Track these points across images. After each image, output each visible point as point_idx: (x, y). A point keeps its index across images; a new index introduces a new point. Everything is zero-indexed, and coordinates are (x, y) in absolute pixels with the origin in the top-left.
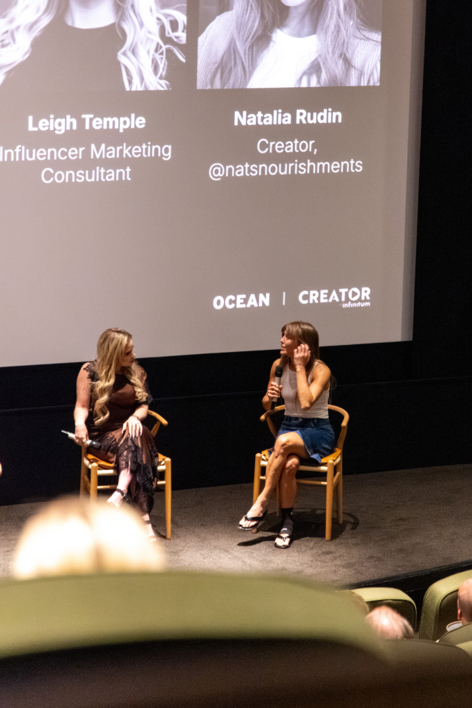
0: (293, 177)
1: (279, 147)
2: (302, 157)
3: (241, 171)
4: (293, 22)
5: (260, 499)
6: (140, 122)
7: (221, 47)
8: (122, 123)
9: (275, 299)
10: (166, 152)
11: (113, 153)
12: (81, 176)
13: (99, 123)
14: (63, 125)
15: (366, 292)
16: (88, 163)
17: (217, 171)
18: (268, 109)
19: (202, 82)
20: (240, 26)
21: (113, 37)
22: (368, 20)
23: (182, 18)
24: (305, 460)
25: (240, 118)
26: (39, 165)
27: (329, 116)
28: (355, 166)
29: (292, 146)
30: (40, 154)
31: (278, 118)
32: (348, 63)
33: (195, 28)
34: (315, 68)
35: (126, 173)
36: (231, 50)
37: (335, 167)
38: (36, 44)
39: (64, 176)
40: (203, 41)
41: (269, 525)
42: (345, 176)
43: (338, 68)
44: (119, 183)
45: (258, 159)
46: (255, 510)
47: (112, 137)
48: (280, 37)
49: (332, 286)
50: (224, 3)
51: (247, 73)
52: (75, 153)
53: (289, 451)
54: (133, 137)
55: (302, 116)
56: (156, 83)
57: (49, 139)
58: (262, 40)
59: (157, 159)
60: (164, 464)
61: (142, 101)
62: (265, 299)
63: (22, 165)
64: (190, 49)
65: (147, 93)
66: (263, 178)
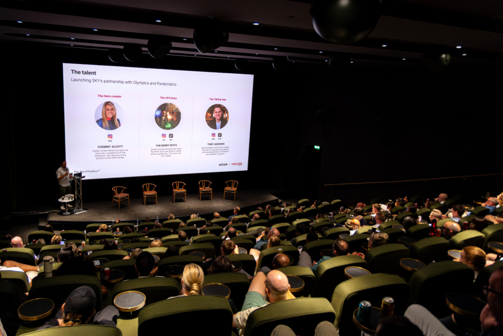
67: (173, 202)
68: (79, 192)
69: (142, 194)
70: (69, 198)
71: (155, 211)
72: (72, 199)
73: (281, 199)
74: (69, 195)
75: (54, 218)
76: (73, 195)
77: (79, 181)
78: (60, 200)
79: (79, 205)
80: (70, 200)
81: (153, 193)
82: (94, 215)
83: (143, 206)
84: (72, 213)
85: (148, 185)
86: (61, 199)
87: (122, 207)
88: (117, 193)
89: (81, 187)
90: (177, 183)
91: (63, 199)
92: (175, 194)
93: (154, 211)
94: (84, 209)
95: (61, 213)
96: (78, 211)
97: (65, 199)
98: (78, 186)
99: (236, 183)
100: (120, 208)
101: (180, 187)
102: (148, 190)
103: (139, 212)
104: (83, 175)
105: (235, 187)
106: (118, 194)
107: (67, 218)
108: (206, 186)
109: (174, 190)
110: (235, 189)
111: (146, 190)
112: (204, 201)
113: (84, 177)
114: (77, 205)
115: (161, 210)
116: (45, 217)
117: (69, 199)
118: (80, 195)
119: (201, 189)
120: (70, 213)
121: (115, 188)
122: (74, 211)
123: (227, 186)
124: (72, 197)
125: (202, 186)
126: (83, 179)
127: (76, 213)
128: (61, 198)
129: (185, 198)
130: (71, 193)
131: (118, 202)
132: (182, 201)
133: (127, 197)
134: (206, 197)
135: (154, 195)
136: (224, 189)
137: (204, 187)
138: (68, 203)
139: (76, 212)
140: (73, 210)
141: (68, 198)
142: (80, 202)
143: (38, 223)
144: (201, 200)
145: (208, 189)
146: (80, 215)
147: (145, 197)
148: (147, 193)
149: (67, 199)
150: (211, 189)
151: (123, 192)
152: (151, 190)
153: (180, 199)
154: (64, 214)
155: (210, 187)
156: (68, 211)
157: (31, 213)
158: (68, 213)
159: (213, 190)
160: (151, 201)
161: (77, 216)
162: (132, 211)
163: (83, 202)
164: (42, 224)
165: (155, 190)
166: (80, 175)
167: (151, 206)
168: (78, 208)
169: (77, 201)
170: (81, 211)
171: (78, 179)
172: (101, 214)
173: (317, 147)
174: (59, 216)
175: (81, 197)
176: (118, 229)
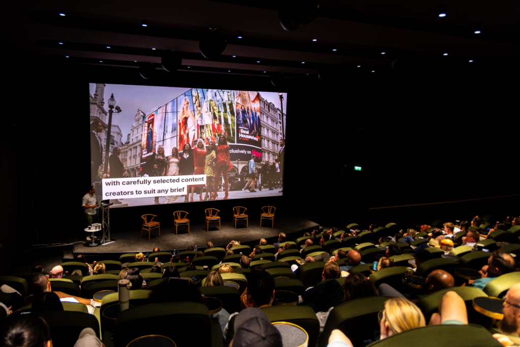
67: (206, 231)
68: (106, 221)
69: (173, 223)
70: (96, 227)
71: (189, 240)
72: (99, 229)
73: (321, 226)
74: (96, 224)
75: (81, 250)
76: (100, 224)
78: (87, 230)
79: (107, 235)
80: (98, 230)
81: (185, 221)
82: (123, 246)
83: (175, 236)
84: (99, 243)
85: (179, 212)
86: (88, 228)
87: (152, 237)
88: (146, 222)
89: (108, 215)
90: (210, 210)
91: (90, 228)
92: (208, 222)
93: (187, 240)
94: (112, 240)
95: (88, 244)
96: (106, 242)
98: (106, 214)
99: (273, 209)
101: (213, 214)
102: (179, 218)
103: (172, 242)
104: (110, 202)
105: (272, 213)
106: (148, 222)
107: (94, 250)
108: (241, 212)
109: (208, 218)
110: (272, 215)
111: (177, 218)
112: (240, 229)
113: (112, 204)
114: (104, 236)
115: (195, 239)
116: (70, 249)
117: (96, 229)
118: (107, 224)
119: (235, 216)
120: (97, 244)
121: (144, 216)
122: (101, 242)
123: (263, 212)
124: (99, 226)
125: (236, 213)
126: (111, 207)
127: (103, 245)
128: (87, 227)
129: (220, 227)
130: (98, 222)
131: (148, 231)
132: (216, 229)
133: (158, 226)
134: (241, 225)
135: (185, 223)
136: (260, 215)
137: (238, 213)
138: (95, 232)
139: (103, 243)
140: (99, 241)
141: (94, 227)
142: (107, 232)
143: (63, 256)
144: (237, 228)
145: (243, 216)
146: (108, 246)
147: (177, 225)
148: (179, 221)
149: (94, 229)
150: (247, 216)
151: (153, 221)
152: (182, 217)
153: (214, 227)
154: (90, 245)
155: (245, 213)
156: (95, 242)
157: (55, 245)
158: (94, 244)
159: (248, 216)
160: (183, 230)
161: (105, 248)
162: (164, 240)
163: (110, 232)
164: (66, 257)
165: (187, 218)
166: (107, 202)
167: (183, 235)
168: (106, 239)
169: (104, 231)
170: (109, 242)
171: (105, 207)
172: (130, 244)
173: (358, 168)
174: (85, 247)
175: (108, 227)
176: (156, 259)
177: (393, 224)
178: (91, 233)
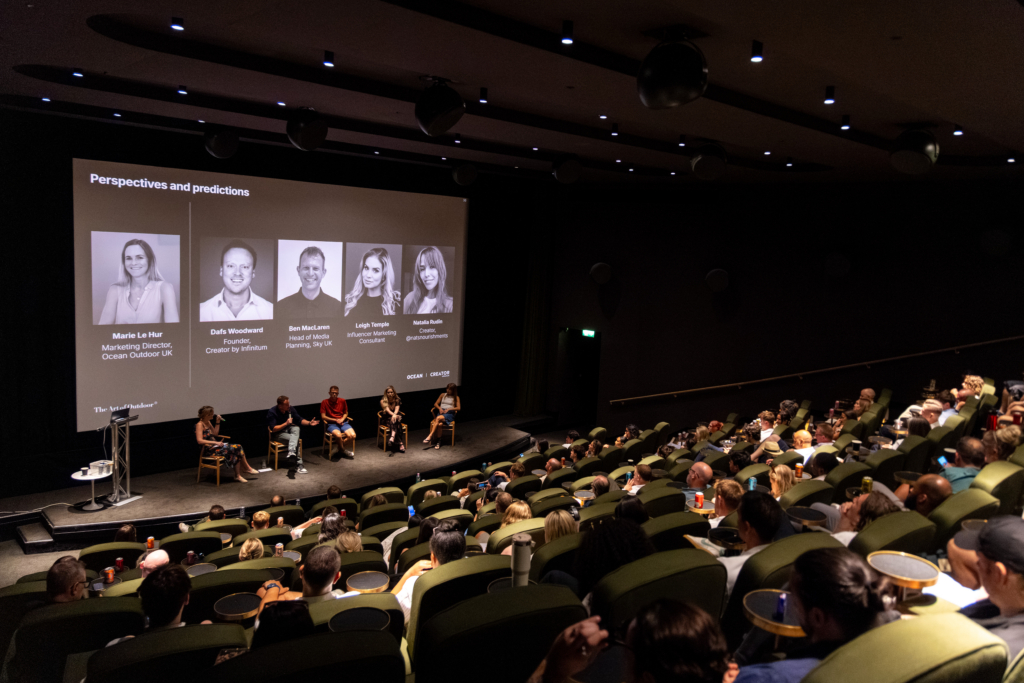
0: (429, 340)
1: (426, 331)
2: (432, 334)
3: (415, 338)
4: (430, 294)
5: (431, 435)
6: (387, 324)
7: (410, 301)
8: (383, 325)
9: (424, 375)
10: (395, 333)
11: (380, 334)
12: (372, 341)
13: (376, 325)
14: (366, 326)
15: (448, 372)
16: (373, 337)
17: (409, 339)
18: (423, 320)
19: (405, 311)
20: (415, 296)
21: (380, 299)
22: (449, 294)
23: (399, 293)
24: (444, 423)
25: (415, 323)
26: (359, 338)
27: (439, 322)
28: (446, 336)
29: (429, 331)
30: (359, 335)
31: (425, 322)
32: (444, 306)
33: (403, 296)
34: (435, 308)
35: (383, 340)
36: (413, 303)
37: (440, 336)
38: (358, 302)
39: (366, 341)
40: (405, 300)
41: (434, 442)
42: (443, 339)
43: (441, 308)
44: (382, 343)
45: (420, 335)
46: (428, 438)
47: (379, 329)
48: (426, 299)
49: (439, 371)
50: (411, 290)
51: (417, 310)
52: (369, 334)
53: (440, 421)
54: (385, 329)
55: (432, 322)
56: (392, 313)
57: (362, 330)
58: (421, 300)
59: (392, 336)
60: (405, 427)
61: (388, 318)
62: (421, 376)
63: (354, 338)
64: (402, 302)
65: (389, 316)
66: (422, 340)
68: (122, 454)
70: (101, 469)
72: (108, 471)
74: (99, 463)
75: (65, 521)
76: (111, 462)
77: (124, 429)
78: (77, 476)
79: (123, 484)
80: (105, 475)
82: (167, 503)
84: (105, 503)
86: (80, 473)
89: (127, 441)
91: (85, 473)
94: (133, 494)
95: (79, 508)
96: (121, 499)
97: (89, 472)
100: (221, 482)
104: (131, 415)
113: (135, 418)
114: (118, 487)
116: (35, 522)
117: (100, 472)
118: (125, 460)
120: (101, 506)
122: (112, 500)
124: (108, 467)
126: (132, 423)
127: (119, 504)
128: (79, 470)
130: (104, 458)
131: (215, 470)
138: (97, 481)
139: (116, 502)
140: (104, 498)
141: (97, 470)
142: (125, 478)
146: (129, 508)
147: (278, 451)
149: (95, 472)
154: (85, 508)
156: (98, 501)
158: (95, 506)
161: (124, 511)
163: (131, 477)
164: (33, 539)
166: (124, 413)
168: (121, 493)
169: (118, 475)
170: (127, 498)
171: (120, 424)
172: (180, 499)
173: (588, 333)
174: (71, 514)
175: (127, 467)
176: (280, 519)
177: (664, 424)
178: (88, 482)
